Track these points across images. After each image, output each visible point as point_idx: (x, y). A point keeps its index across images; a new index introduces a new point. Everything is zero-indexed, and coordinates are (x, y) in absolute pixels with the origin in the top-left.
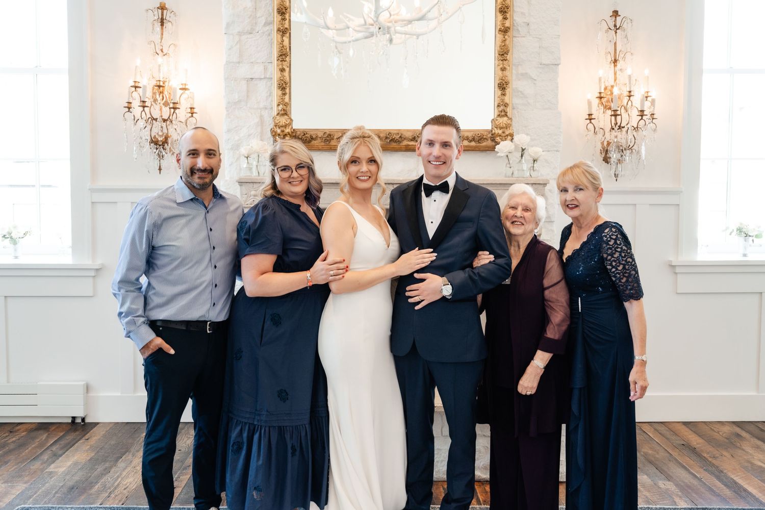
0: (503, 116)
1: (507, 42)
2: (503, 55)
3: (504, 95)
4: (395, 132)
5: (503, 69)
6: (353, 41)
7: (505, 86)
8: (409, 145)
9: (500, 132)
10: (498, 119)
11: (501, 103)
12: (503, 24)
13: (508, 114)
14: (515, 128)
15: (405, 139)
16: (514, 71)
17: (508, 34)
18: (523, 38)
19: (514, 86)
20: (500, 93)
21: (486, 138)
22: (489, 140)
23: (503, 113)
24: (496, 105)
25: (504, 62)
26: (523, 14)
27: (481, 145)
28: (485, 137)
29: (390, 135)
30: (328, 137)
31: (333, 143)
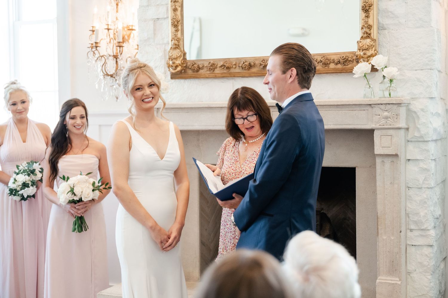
0: (366, 38)
3: (367, 17)
7: (368, 8)
9: (362, 53)
10: (361, 40)
11: (366, 25)
13: (372, 35)
14: (378, 49)
20: (364, 15)
21: (350, 61)
22: (355, 62)
23: (367, 35)
24: (360, 28)
27: (347, 67)
28: (350, 59)
29: (264, 62)
30: (211, 66)
31: (217, 71)
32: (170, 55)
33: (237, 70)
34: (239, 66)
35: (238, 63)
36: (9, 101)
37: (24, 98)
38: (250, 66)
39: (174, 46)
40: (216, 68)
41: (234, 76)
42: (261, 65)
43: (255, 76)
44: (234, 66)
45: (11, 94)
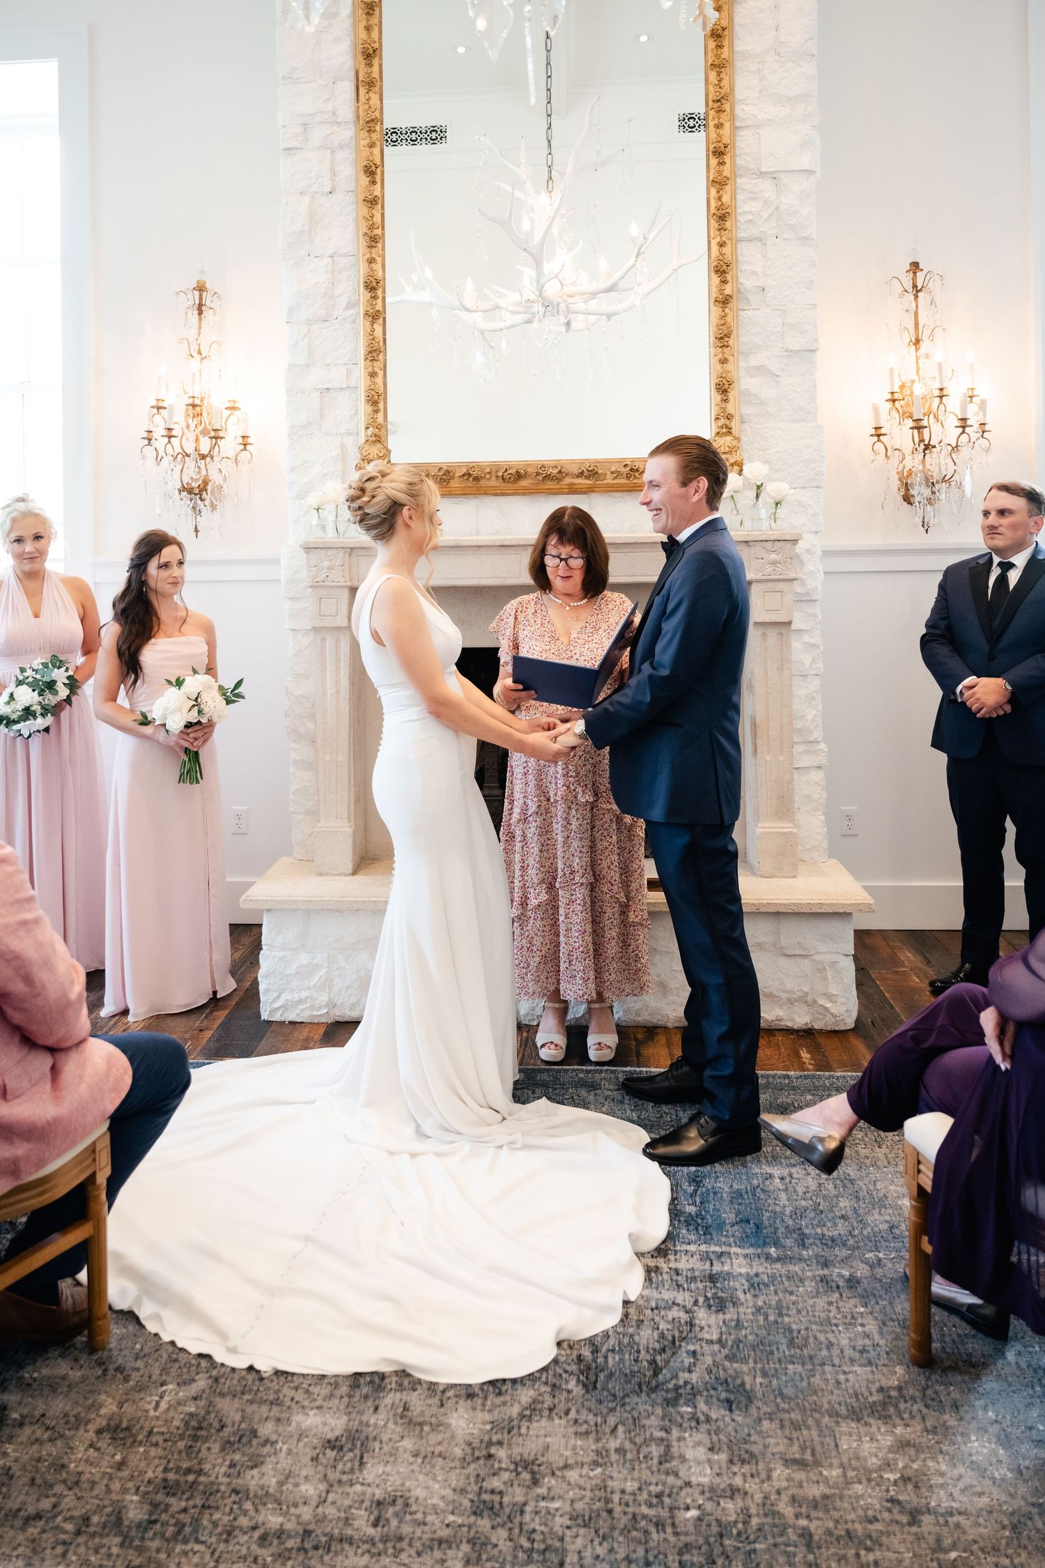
0: (725, 434)
1: (729, 319)
2: (722, 338)
3: (726, 401)
4: (552, 463)
5: (724, 361)
6: (507, 328)
7: (726, 386)
8: (574, 484)
11: (722, 412)
12: (721, 291)
13: (733, 431)
14: (743, 454)
15: (567, 474)
16: (742, 364)
17: (730, 305)
18: (755, 312)
19: (743, 387)
20: (719, 397)
23: (724, 430)
24: (713, 418)
25: (725, 350)
26: (755, 273)
29: (544, 469)
30: (444, 474)
31: (455, 484)
32: (365, 454)
33: (493, 482)
34: (497, 477)
35: (494, 470)
36: (8, 535)
37: (41, 531)
38: (519, 476)
39: (373, 438)
40: (453, 478)
41: (485, 494)
42: (538, 474)
43: (524, 494)
44: (488, 476)
45: (14, 520)
